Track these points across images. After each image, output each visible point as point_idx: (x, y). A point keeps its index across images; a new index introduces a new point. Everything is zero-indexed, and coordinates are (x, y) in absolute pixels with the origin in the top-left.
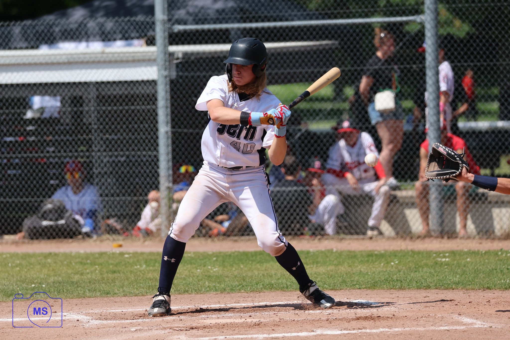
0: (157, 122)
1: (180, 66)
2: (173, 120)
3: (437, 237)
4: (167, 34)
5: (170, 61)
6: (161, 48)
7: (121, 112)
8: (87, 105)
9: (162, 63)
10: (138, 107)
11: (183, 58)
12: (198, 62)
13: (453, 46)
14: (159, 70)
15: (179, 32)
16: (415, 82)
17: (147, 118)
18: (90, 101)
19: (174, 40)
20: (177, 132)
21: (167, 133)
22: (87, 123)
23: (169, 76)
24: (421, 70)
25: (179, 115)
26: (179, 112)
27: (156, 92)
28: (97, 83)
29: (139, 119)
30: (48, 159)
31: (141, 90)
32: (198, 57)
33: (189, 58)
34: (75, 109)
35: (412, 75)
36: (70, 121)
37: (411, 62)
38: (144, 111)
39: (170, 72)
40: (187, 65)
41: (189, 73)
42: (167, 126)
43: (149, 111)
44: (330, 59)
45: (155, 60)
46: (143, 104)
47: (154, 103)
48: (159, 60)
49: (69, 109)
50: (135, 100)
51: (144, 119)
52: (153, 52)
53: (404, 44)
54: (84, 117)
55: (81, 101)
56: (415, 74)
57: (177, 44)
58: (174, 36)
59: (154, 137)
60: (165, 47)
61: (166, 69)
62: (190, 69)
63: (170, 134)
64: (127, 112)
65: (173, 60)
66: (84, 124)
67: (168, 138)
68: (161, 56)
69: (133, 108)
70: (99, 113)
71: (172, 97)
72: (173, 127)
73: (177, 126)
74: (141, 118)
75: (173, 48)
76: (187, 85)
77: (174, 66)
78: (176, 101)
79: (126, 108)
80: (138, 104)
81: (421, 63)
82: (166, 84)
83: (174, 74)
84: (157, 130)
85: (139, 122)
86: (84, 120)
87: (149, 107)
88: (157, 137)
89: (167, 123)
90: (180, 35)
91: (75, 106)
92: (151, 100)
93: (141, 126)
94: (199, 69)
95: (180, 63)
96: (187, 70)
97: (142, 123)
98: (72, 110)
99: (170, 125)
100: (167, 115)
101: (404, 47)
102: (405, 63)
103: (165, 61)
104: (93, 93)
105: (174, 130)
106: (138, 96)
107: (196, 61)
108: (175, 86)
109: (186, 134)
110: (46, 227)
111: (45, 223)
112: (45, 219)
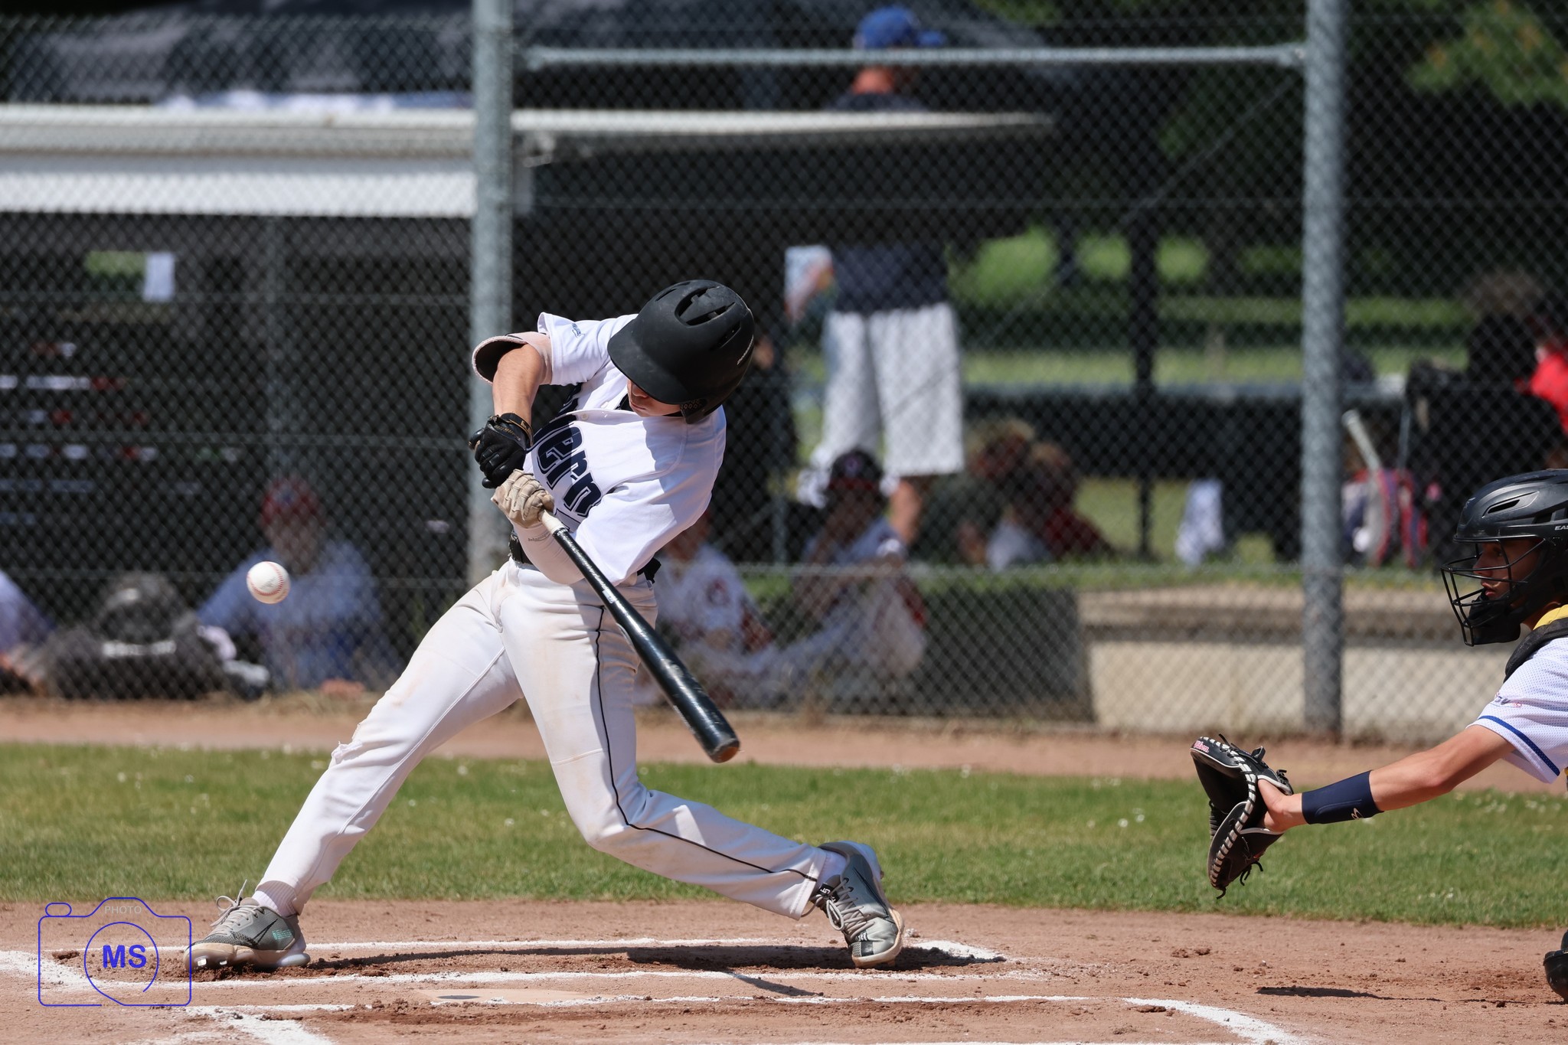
1: (547, 176)
3: (1318, 741)
4: (507, 73)
5: (513, 160)
6: (489, 118)
9: (488, 163)
11: (556, 152)
12: (602, 165)
14: (480, 189)
15: (547, 70)
17: (437, 334)
18: (263, 275)
19: (530, 93)
22: (253, 344)
23: (512, 205)
24: (1289, 218)
27: (468, 253)
28: (288, 219)
29: (412, 336)
30: (128, 448)
31: (420, 246)
32: (603, 148)
33: (575, 152)
34: (217, 298)
36: (201, 334)
37: (1259, 191)
38: (428, 312)
39: (513, 192)
40: (566, 175)
41: (573, 197)
43: (444, 312)
45: (467, 155)
46: (428, 289)
47: (460, 290)
48: (480, 154)
49: (199, 297)
50: (404, 277)
51: (429, 336)
52: (462, 129)
54: (244, 322)
55: (235, 274)
56: (1270, 227)
57: (538, 105)
58: (529, 81)
60: (502, 113)
61: (500, 183)
62: (575, 186)
64: (377, 311)
65: (524, 156)
66: (244, 345)
68: (489, 142)
69: (395, 300)
70: (289, 312)
71: (517, 272)
75: (527, 120)
76: (564, 236)
77: (528, 177)
80: (412, 289)
81: (1289, 194)
82: (501, 230)
83: (526, 201)
85: (411, 346)
86: (244, 333)
87: (444, 299)
90: (547, 80)
91: (218, 287)
92: (451, 277)
93: (420, 359)
94: (602, 188)
95: (547, 166)
96: (565, 189)
97: (420, 348)
98: (209, 299)
102: (1240, 191)
103: (501, 158)
104: (273, 251)
106: (412, 265)
107: (594, 163)
108: (529, 237)
110: (114, 662)
111: (112, 649)
112: (112, 637)
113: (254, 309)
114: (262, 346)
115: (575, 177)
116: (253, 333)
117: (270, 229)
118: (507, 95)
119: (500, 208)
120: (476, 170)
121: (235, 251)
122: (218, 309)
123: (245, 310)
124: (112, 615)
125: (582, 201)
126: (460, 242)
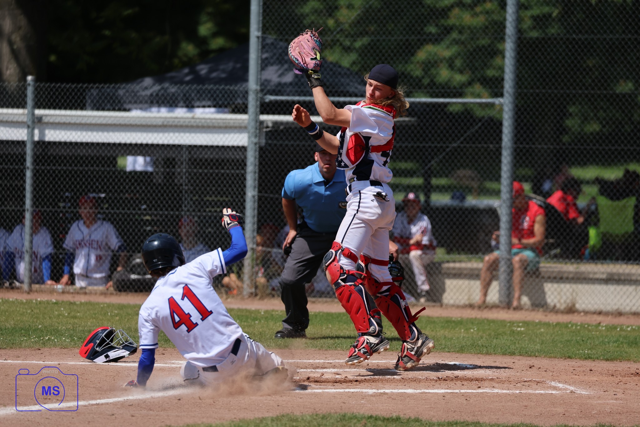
0: (245, 186)
1: (270, 134)
2: (260, 185)
3: (503, 308)
4: (258, 103)
5: (260, 129)
6: (253, 117)
7: (211, 175)
8: (179, 167)
9: (252, 130)
10: (228, 171)
11: (273, 127)
12: (287, 131)
13: (528, 129)
14: (249, 138)
15: (271, 102)
16: (491, 161)
17: (235, 182)
18: (182, 163)
19: (265, 109)
20: (263, 196)
21: (254, 197)
22: (178, 184)
23: (259, 143)
24: (497, 150)
25: (266, 181)
26: (266, 178)
27: (246, 157)
28: (190, 146)
29: (228, 182)
30: (139, 216)
31: (231, 155)
32: (287, 126)
33: (279, 127)
34: (168, 170)
35: (489, 154)
36: (163, 181)
37: (488, 142)
38: (233, 175)
39: (259, 139)
40: (276, 134)
41: (278, 141)
42: (254, 191)
43: (238, 175)
44: (412, 135)
45: (246, 128)
46: (233, 168)
47: (243, 169)
48: (250, 128)
49: (162, 170)
50: (225, 164)
51: (233, 182)
52: (244, 120)
53: (483, 124)
54: (176, 177)
55: (173, 163)
56: (492, 153)
57: (268, 113)
58: (265, 105)
59: (242, 200)
60: (257, 115)
61: (256, 136)
62: (278, 138)
63: (256, 197)
64: (217, 175)
65: (263, 128)
66: (176, 185)
67: (254, 202)
68: (253, 124)
69: (222, 171)
70: (190, 174)
71: (260, 163)
72: (260, 192)
73: (263, 191)
74: (230, 182)
75: (263, 117)
76: (275, 152)
77: (264, 134)
78: (264, 167)
79: (217, 171)
80: (228, 168)
81: (497, 143)
82: (256, 151)
83: (263, 142)
84: (245, 194)
85: (227, 185)
86: (176, 181)
87: (237, 172)
88: (244, 201)
89: (255, 187)
90: (271, 105)
91: (168, 167)
92: (240, 165)
93: (230, 189)
94: (287, 138)
95: (270, 131)
96: (276, 138)
97: (230, 186)
98: (165, 171)
99: (257, 189)
100: (255, 180)
101: (483, 128)
102: (483, 142)
103: (256, 129)
104: (185, 156)
105: (260, 194)
106: (228, 161)
107: (285, 131)
108: (264, 153)
109: (272, 199)
110: (134, 280)
111: (133, 277)
112: (134, 273)
113: (179, 174)
114: (181, 185)
115: (279, 135)
116: (179, 181)
117: (184, 149)
118: (258, 110)
119: (256, 144)
120: (249, 132)
121: (174, 156)
122: (168, 174)
123: (176, 174)
124: (134, 266)
125: (281, 142)
126: (243, 154)
